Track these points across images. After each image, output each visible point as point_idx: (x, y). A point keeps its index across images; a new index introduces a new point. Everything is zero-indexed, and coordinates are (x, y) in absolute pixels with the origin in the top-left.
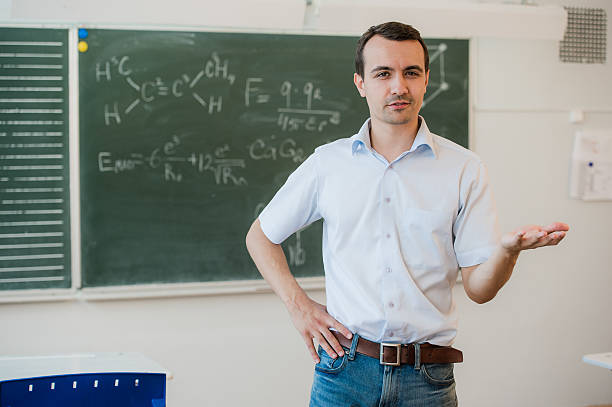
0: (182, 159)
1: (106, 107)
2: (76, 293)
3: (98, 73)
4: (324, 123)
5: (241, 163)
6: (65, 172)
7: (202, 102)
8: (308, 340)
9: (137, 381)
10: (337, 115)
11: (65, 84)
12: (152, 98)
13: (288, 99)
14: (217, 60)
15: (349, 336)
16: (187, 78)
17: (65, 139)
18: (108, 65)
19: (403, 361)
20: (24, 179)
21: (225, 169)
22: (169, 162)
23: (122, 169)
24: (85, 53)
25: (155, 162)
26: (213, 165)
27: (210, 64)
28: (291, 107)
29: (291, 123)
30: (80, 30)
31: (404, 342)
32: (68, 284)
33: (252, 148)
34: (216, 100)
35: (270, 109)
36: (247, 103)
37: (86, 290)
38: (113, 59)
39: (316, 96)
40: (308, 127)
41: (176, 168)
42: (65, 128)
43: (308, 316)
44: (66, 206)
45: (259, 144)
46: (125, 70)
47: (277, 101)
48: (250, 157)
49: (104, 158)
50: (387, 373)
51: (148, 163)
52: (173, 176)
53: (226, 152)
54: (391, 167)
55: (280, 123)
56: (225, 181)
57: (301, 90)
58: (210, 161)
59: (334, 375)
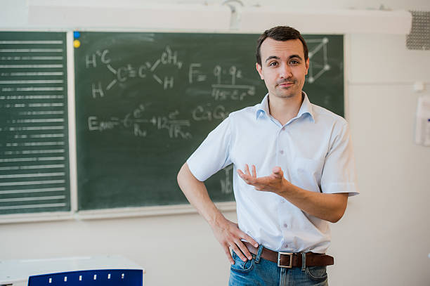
0: (146, 121)
1: (93, 86)
2: (74, 214)
3: (88, 62)
4: (244, 94)
5: (187, 123)
6: (66, 131)
7: (159, 81)
8: (226, 248)
9: (123, 275)
10: (252, 88)
11: (64, 70)
12: (124, 79)
13: (219, 79)
14: (169, 51)
15: (256, 246)
16: (148, 65)
17: (65, 108)
18: (94, 57)
19: (294, 265)
20: (37, 136)
21: (176, 128)
22: (138, 123)
23: (105, 128)
24: (79, 48)
25: (128, 123)
26: (167, 124)
27: (164, 55)
28: (221, 84)
29: (222, 94)
30: (74, 32)
31: (295, 251)
32: (68, 209)
33: (194, 113)
34: (169, 80)
35: (207, 85)
36: (191, 81)
37: (81, 212)
38: (98, 52)
39: (239, 75)
40: (233, 98)
41: (142, 127)
42: (65, 101)
43: (226, 231)
44: (66, 154)
45: (199, 110)
46: (106, 59)
47: (211, 80)
48: (193, 119)
49: (92, 120)
50: (283, 273)
51: (122, 124)
52: (140, 133)
53: (176, 116)
54: (283, 129)
55: (213, 94)
56: (176, 135)
57: (228, 72)
58: (165, 122)
59: (245, 273)
